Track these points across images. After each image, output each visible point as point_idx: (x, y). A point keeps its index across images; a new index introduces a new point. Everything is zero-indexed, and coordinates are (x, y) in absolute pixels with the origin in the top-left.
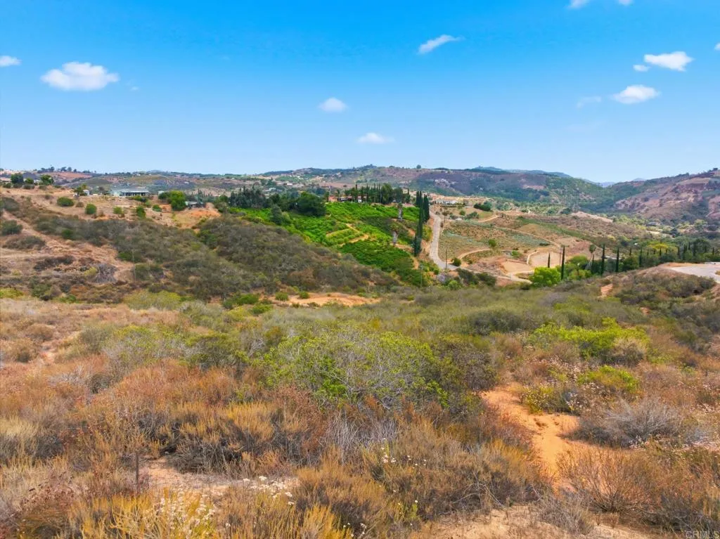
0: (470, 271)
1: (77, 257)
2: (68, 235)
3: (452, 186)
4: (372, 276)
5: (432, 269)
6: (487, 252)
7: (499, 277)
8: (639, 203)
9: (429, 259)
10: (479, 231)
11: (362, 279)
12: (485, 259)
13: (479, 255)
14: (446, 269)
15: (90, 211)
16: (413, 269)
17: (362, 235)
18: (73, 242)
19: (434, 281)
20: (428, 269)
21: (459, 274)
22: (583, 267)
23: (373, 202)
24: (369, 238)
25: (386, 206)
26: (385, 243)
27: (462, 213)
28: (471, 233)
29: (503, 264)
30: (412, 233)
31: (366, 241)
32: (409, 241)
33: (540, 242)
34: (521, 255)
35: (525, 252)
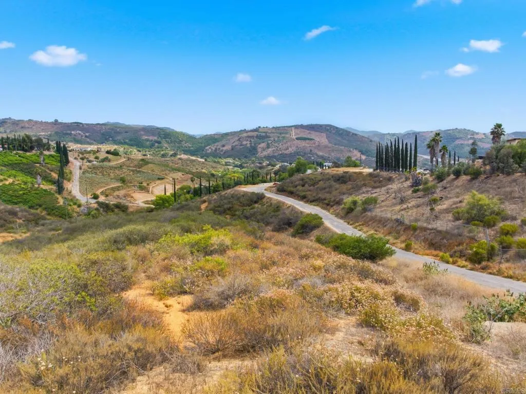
0: (107, 202)
3: (86, 137)
4: (20, 214)
5: (75, 204)
6: (119, 187)
7: (131, 205)
8: (219, 148)
9: (71, 196)
10: (112, 171)
12: (118, 192)
13: (113, 189)
14: (87, 202)
16: (58, 205)
17: (6, 180)
19: (78, 213)
20: (72, 204)
21: (99, 205)
22: (188, 192)
23: (14, 150)
24: (13, 181)
25: (28, 154)
26: (30, 185)
27: (97, 158)
28: (105, 173)
29: (133, 195)
30: (55, 176)
31: (10, 184)
32: (53, 182)
33: (158, 177)
34: (145, 187)
35: (148, 185)
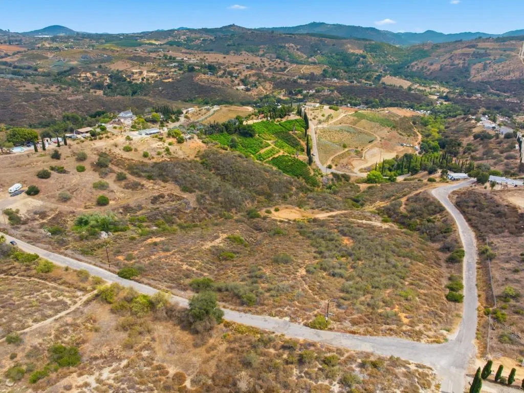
0: (337, 172)
1: (166, 194)
2: (149, 178)
4: (294, 183)
5: (319, 174)
6: (343, 154)
7: (351, 174)
9: (316, 166)
10: (336, 135)
11: (289, 186)
12: (343, 160)
13: (340, 157)
14: (326, 173)
15: (145, 155)
16: (310, 175)
17: (279, 151)
18: (154, 182)
19: (322, 183)
21: (333, 175)
22: (393, 166)
23: (276, 118)
24: (284, 153)
25: (283, 120)
27: (323, 115)
28: (332, 137)
29: (352, 163)
30: (302, 143)
31: (282, 155)
33: (369, 139)
34: (360, 152)
35: (362, 150)
